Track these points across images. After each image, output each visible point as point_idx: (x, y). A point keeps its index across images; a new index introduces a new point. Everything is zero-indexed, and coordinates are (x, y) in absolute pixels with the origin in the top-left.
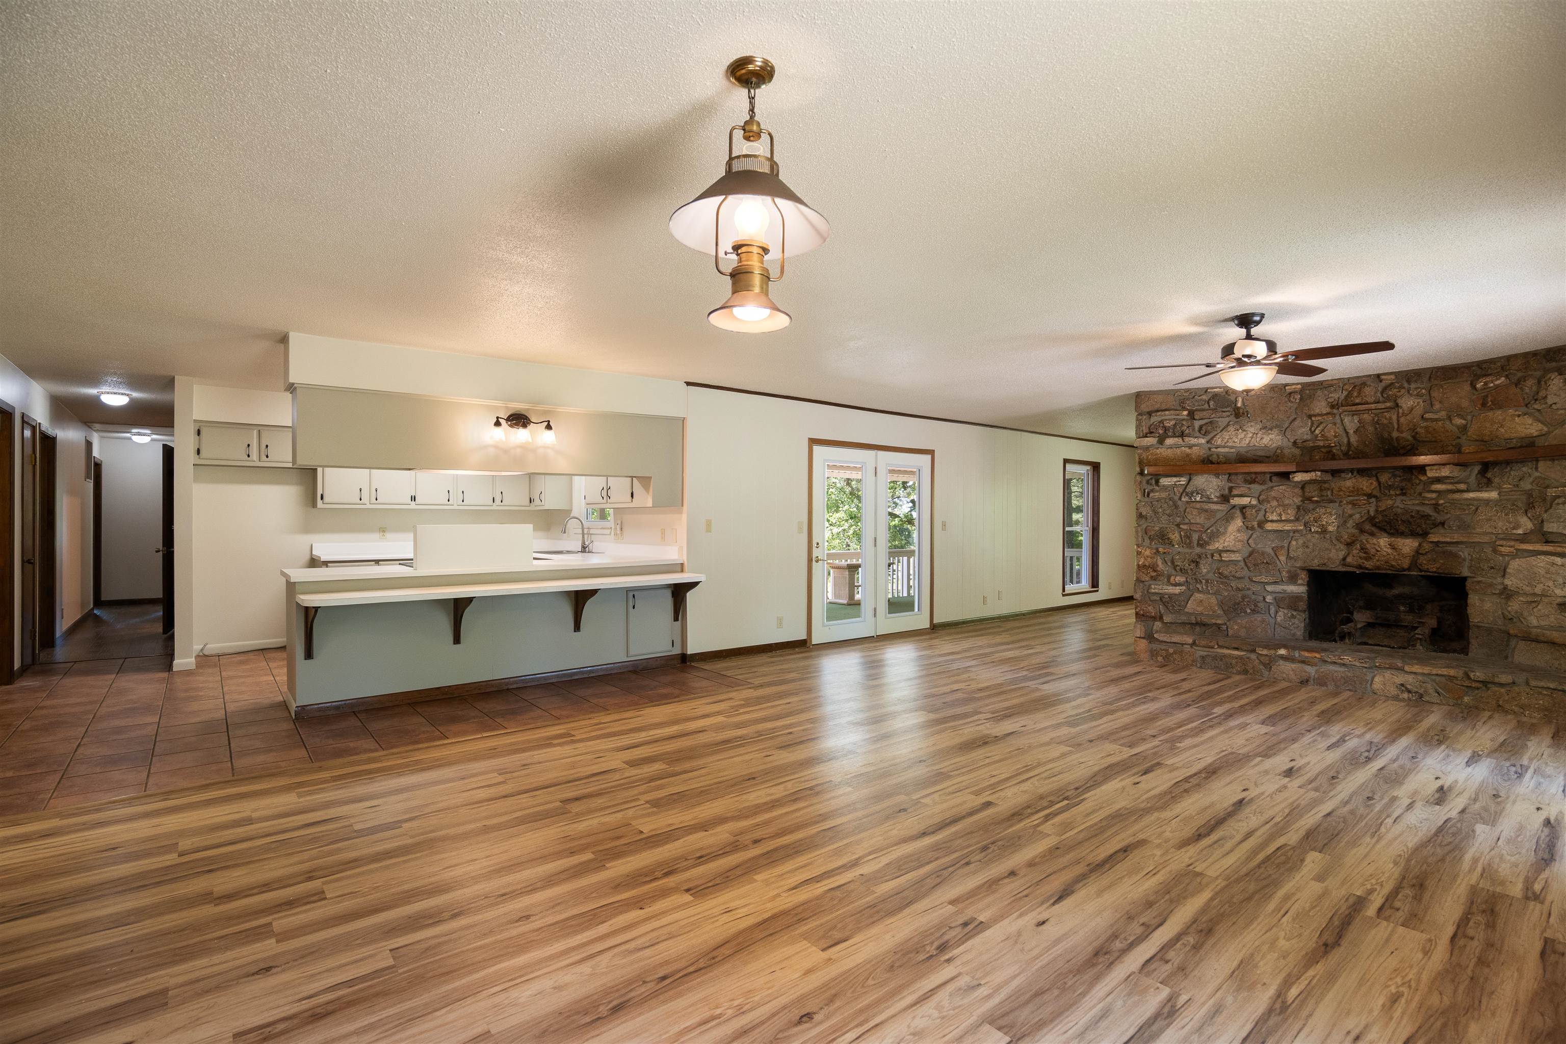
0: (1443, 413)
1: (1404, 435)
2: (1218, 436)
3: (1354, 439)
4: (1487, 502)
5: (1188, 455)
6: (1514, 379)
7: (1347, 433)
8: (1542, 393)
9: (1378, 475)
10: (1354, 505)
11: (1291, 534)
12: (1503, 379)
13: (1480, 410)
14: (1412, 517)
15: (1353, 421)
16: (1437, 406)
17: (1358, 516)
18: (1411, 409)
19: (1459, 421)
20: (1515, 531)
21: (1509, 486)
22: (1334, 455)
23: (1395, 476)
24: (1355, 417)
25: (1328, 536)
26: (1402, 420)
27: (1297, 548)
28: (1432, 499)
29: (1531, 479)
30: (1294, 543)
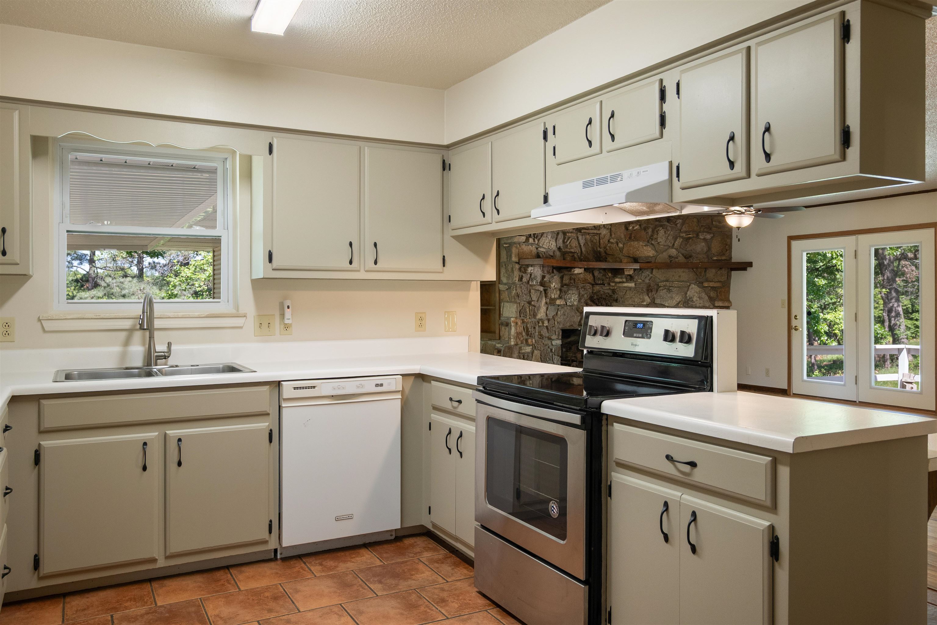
0: (615, 240)
1: (601, 250)
2: (541, 240)
3: (583, 249)
4: (630, 288)
5: (531, 251)
6: (643, 227)
7: (580, 246)
8: (655, 236)
9: (594, 271)
10: (585, 289)
11: (557, 307)
12: (638, 226)
13: (628, 240)
14: (607, 296)
15: (582, 239)
16: (613, 236)
17: (586, 295)
18: (605, 235)
19: (621, 245)
20: (643, 303)
21: (641, 281)
22: (575, 258)
23: (600, 273)
24: (584, 236)
25: (574, 308)
26: (601, 241)
27: (561, 316)
28: (613, 286)
29: (648, 278)
30: (559, 313)
